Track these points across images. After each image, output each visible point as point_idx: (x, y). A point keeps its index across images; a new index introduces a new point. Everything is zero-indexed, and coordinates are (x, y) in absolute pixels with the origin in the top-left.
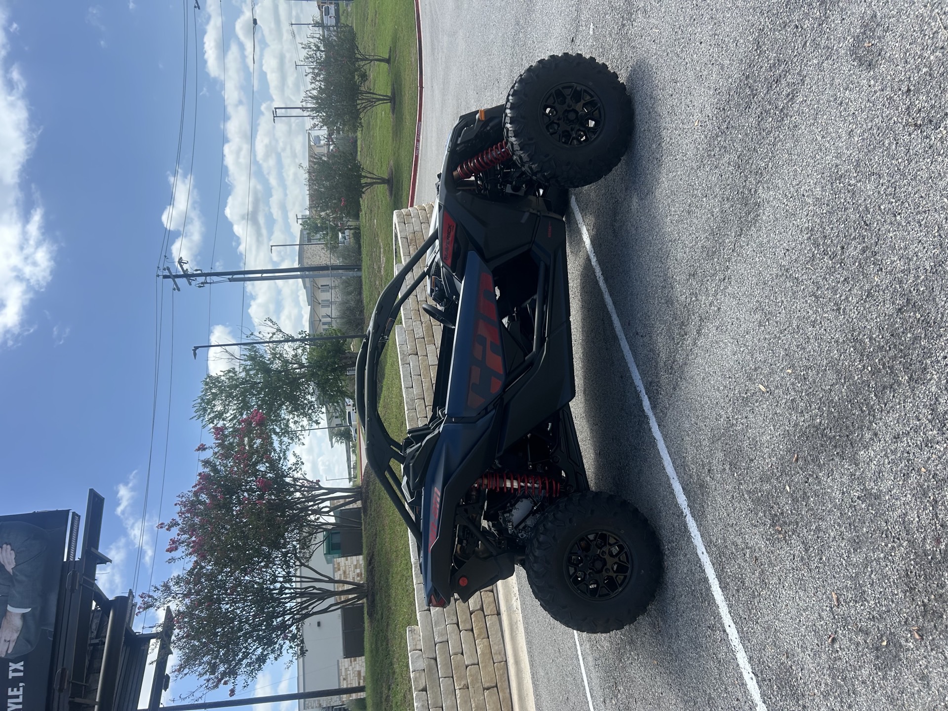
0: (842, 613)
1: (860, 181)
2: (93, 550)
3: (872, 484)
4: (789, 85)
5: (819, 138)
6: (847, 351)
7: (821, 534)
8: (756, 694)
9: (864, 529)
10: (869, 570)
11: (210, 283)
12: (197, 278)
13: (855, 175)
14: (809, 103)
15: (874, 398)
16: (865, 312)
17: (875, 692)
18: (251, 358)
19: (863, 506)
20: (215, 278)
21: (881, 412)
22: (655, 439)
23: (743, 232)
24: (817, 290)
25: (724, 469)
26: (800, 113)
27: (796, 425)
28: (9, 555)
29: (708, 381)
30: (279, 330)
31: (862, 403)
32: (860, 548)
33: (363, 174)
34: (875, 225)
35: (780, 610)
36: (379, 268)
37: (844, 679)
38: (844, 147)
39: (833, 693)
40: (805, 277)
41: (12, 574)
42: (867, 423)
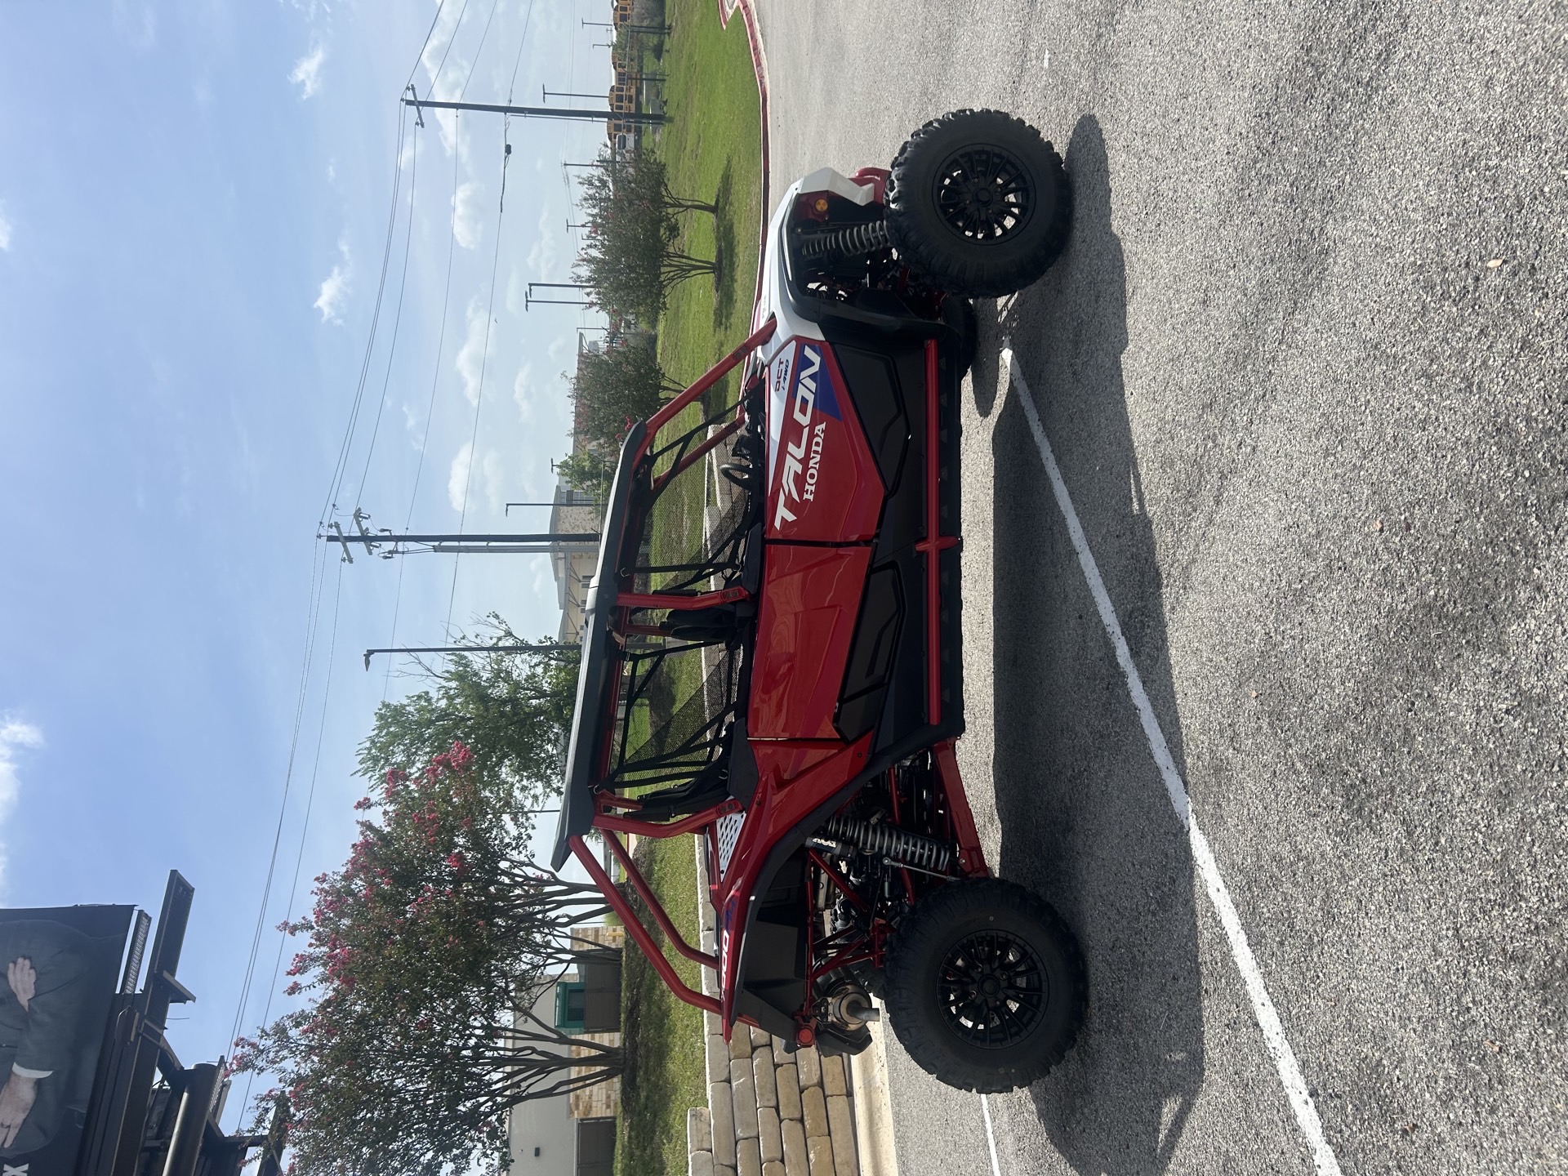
0: (1476, 935)
1: (1506, 157)
2: (166, 974)
3: (1533, 679)
4: (1380, 39)
5: (1433, 108)
6: (1485, 456)
7: (1438, 796)
8: (1313, 1131)
9: (1519, 767)
10: (1528, 839)
11: (403, 553)
12: (382, 543)
13: (1498, 149)
14: (1415, 56)
15: (1535, 523)
16: (1518, 377)
17: (1541, 1071)
18: (460, 677)
19: (1516, 724)
20: (411, 545)
21: (1549, 544)
22: (1136, 709)
23: (1299, 305)
24: (1430, 365)
25: (1261, 728)
26: (1401, 77)
27: (1391, 611)
28: (26, 976)
29: (1234, 577)
30: (509, 634)
31: (1514, 540)
32: (1511, 804)
33: (664, 383)
34: (1534, 224)
35: (1361, 959)
36: (680, 538)
37: (1481, 1061)
38: (1478, 109)
39: (1461, 1092)
40: (1409, 348)
41: (27, 1009)
42: (1521, 572)
